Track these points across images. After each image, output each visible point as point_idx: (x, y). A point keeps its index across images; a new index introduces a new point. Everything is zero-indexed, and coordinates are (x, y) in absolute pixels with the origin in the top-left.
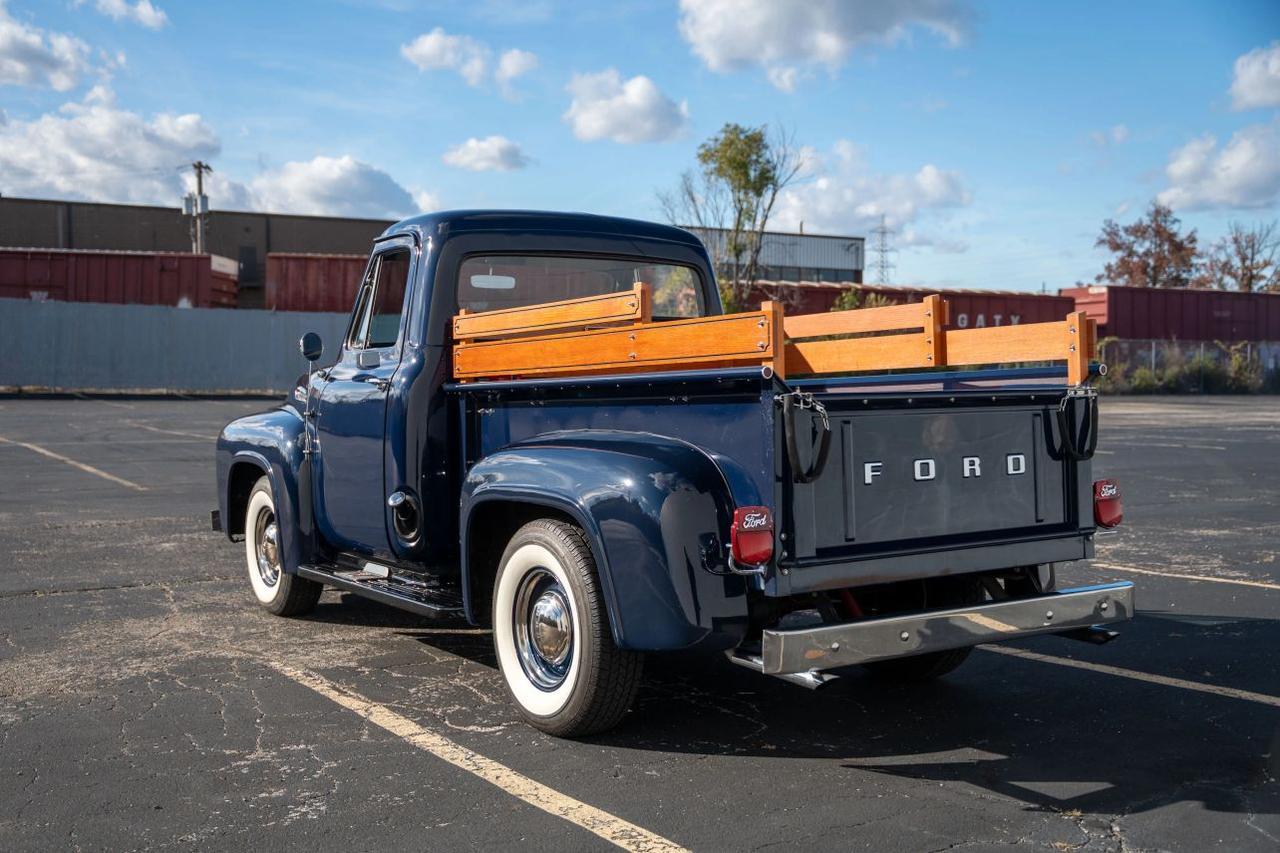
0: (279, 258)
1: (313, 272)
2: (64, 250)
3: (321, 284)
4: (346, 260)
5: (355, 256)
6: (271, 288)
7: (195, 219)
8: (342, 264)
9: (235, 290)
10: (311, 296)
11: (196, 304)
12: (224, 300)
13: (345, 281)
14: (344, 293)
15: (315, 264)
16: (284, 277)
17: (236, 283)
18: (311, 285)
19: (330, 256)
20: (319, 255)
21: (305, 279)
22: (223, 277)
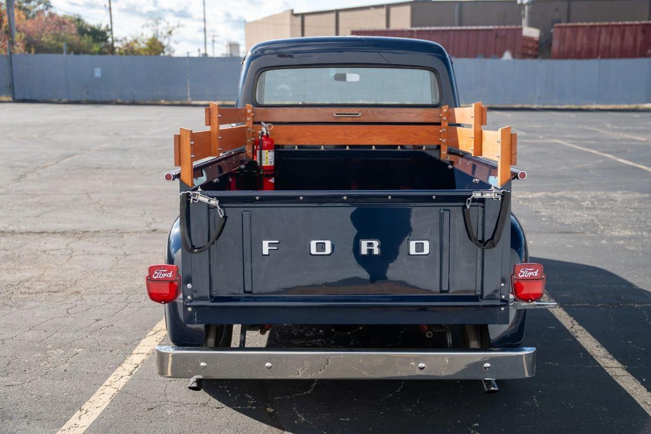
0: (561, 27)
1: (580, 34)
2: (458, 28)
3: (585, 41)
4: (601, 26)
5: (607, 23)
6: (555, 44)
7: (524, 6)
8: (598, 29)
9: (536, 46)
10: (578, 48)
11: (514, 56)
12: (530, 52)
13: (599, 39)
14: (598, 46)
15: (581, 29)
16: (563, 38)
17: (537, 42)
18: (579, 41)
19: (591, 24)
20: (585, 24)
21: (575, 38)
22: (530, 39)
